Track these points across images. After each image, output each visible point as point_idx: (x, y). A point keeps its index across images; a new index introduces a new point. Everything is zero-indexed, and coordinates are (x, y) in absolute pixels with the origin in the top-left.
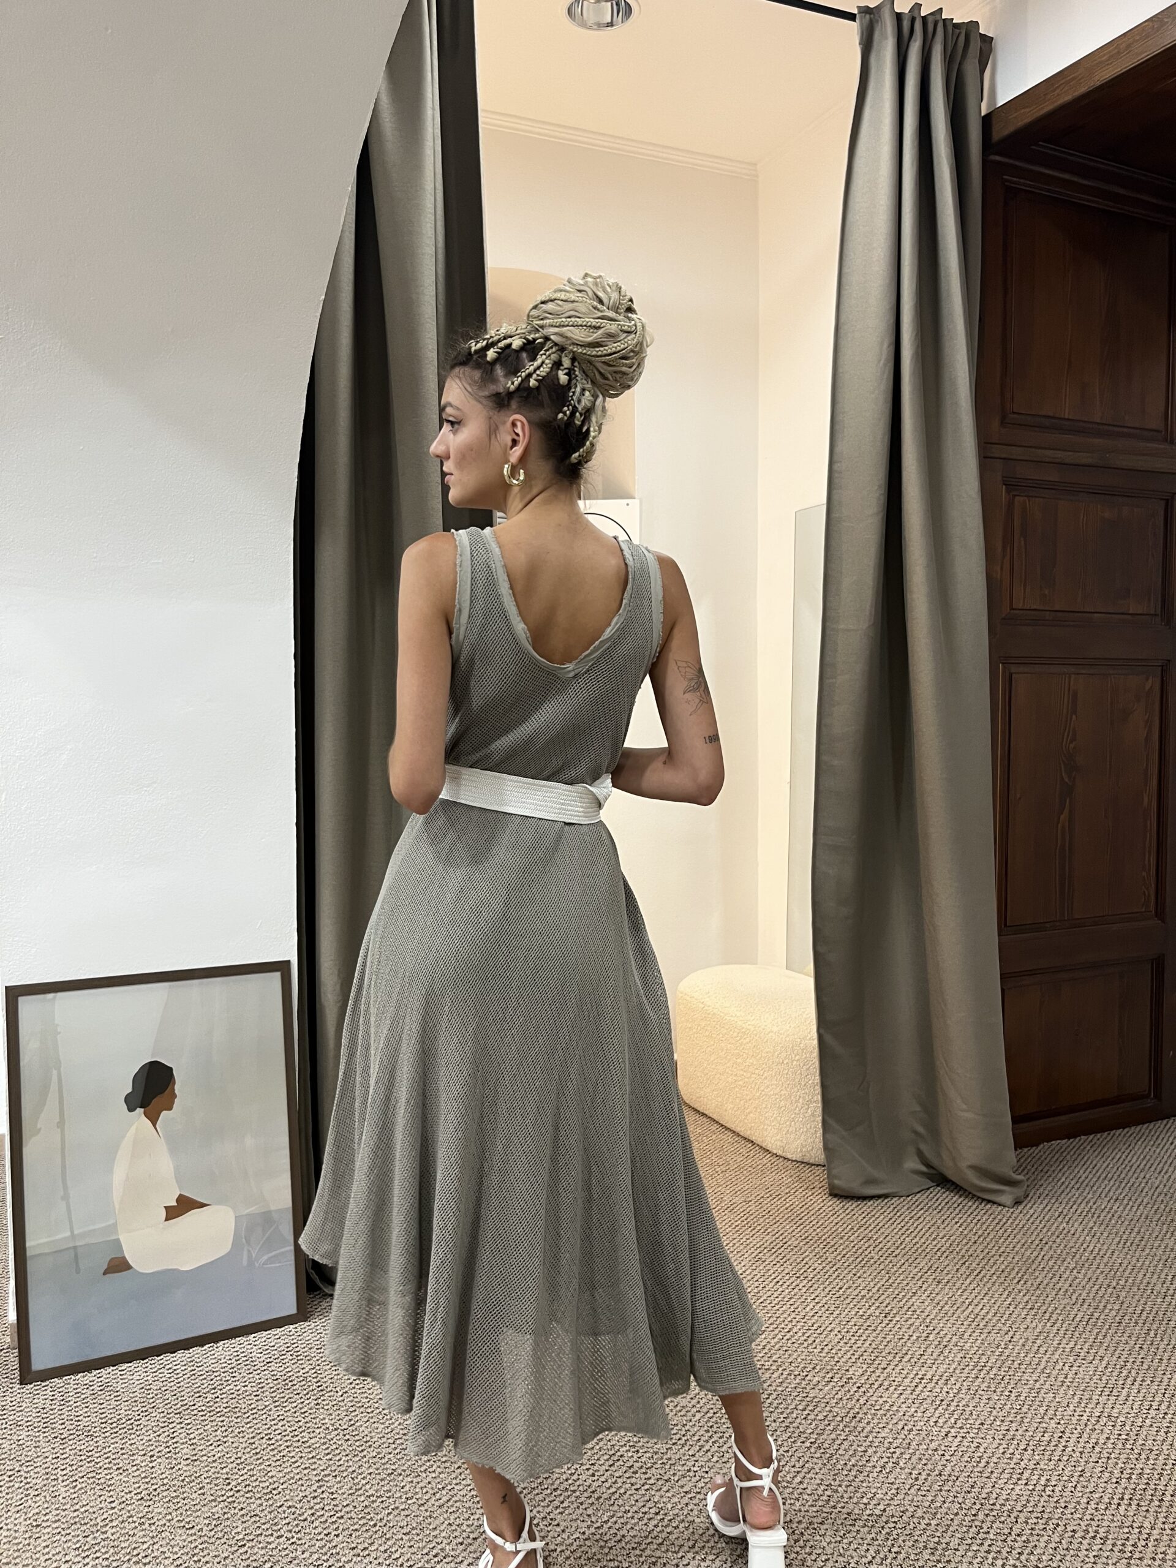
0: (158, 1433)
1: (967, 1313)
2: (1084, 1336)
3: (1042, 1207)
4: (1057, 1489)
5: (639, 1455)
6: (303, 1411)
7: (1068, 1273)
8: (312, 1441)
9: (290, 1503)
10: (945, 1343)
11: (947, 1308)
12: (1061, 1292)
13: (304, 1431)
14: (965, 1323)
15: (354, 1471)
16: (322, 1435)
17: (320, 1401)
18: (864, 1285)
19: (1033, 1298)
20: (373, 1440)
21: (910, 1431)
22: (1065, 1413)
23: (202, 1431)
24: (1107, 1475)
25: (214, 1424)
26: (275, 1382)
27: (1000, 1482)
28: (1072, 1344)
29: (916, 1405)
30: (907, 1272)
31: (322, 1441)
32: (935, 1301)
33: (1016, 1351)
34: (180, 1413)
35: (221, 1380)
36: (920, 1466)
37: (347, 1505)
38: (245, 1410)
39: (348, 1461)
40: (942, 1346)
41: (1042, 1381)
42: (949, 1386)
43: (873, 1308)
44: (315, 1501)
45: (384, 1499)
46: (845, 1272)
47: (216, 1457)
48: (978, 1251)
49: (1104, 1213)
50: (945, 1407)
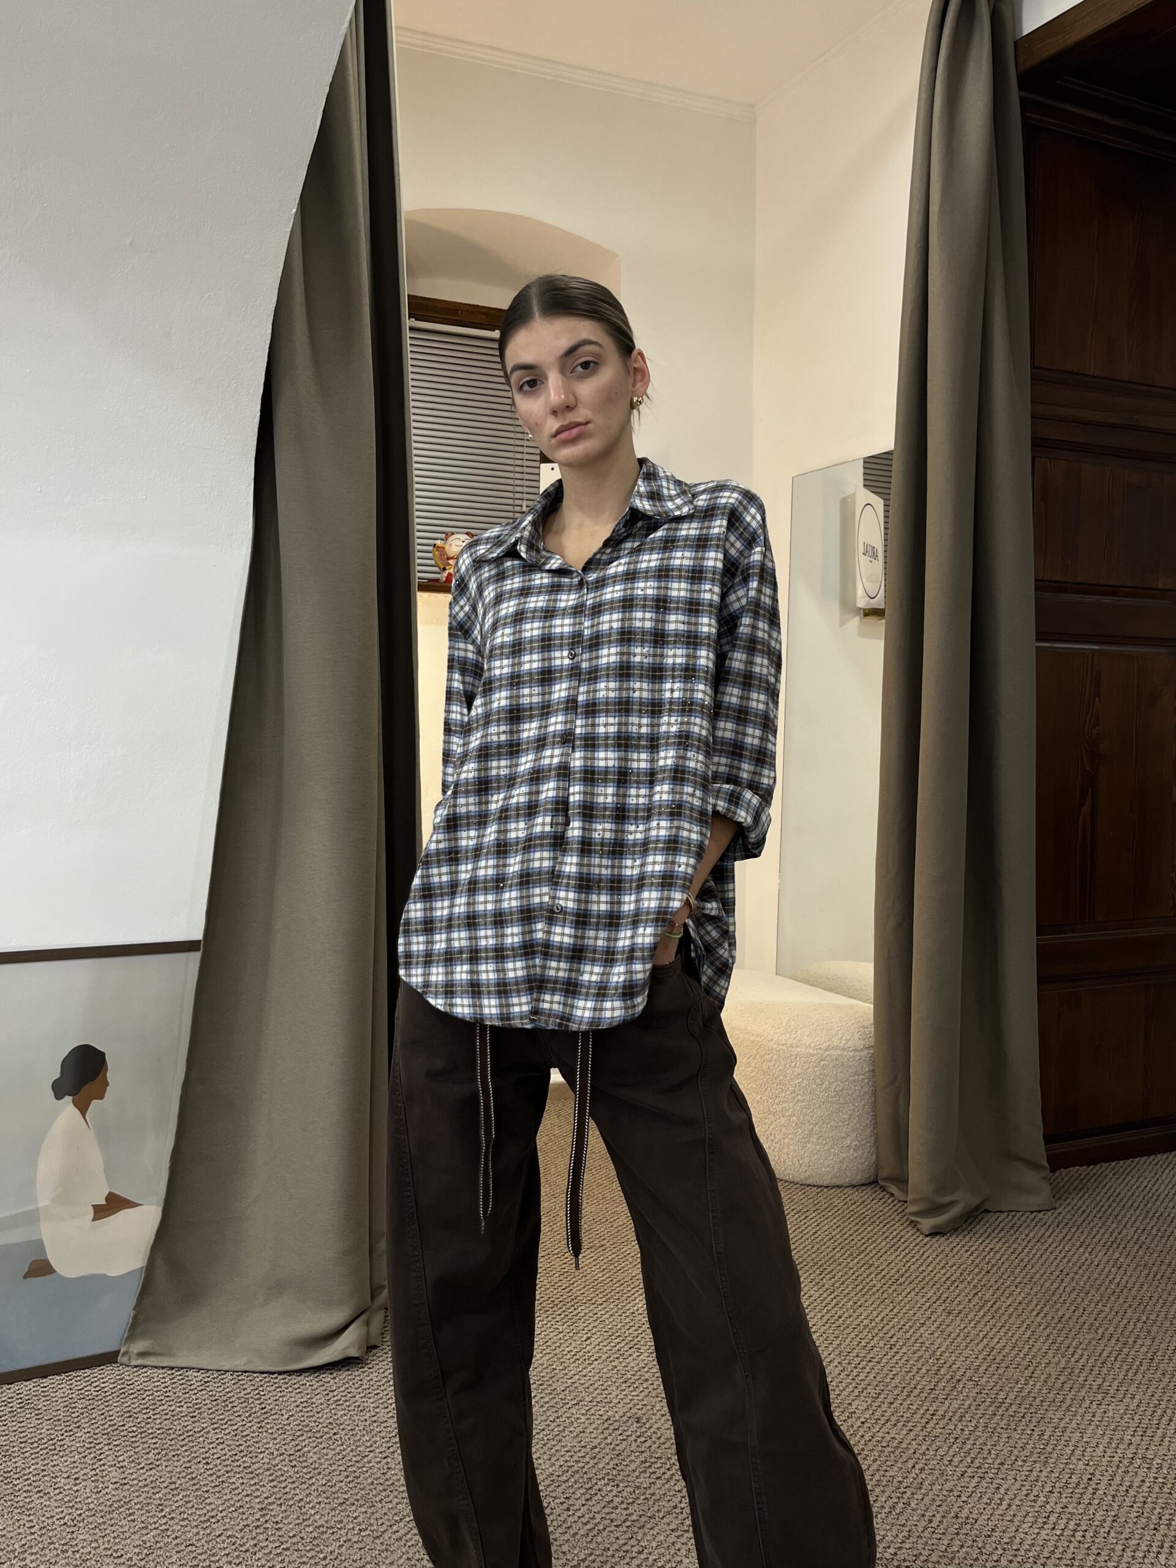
0: (83, 1454)
1: (981, 1346)
2: (1112, 1373)
3: (1062, 1235)
4: (1088, 1535)
5: (620, 1489)
6: (244, 1434)
7: (1092, 1306)
8: (256, 1466)
9: (230, 1533)
10: (958, 1378)
11: (959, 1340)
12: (1086, 1326)
13: (246, 1456)
14: (980, 1357)
15: (301, 1500)
16: (266, 1460)
17: (263, 1424)
18: (866, 1314)
19: (1055, 1332)
20: (323, 1467)
21: (922, 1469)
22: (1094, 1454)
23: (132, 1453)
24: (1144, 1520)
25: (146, 1446)
26: (214, 1403)
27: (1024, 1526)
28: (1099, 1381)
29: (928, 1443)
30: (913, 1302)
31: (266, 1466)
32: (946, 1333)
33: (1037, 1387)
34: (108, 1434)
35: (154, 1400)
36: (934, 1508)
37: (294, 1536)
38: (180, 1432)
39: (294, 1489)
40: (954, 1381)
41: (1067, 1420)
42: (964, 1424)
43: (876, 1339)
44: (258, 1531)
45: (335, 1530)
46: (845, 1300)
47: (148, 1481)
48: (993, 1281)
49: (1131, 1244)
50: (960, 1445)
